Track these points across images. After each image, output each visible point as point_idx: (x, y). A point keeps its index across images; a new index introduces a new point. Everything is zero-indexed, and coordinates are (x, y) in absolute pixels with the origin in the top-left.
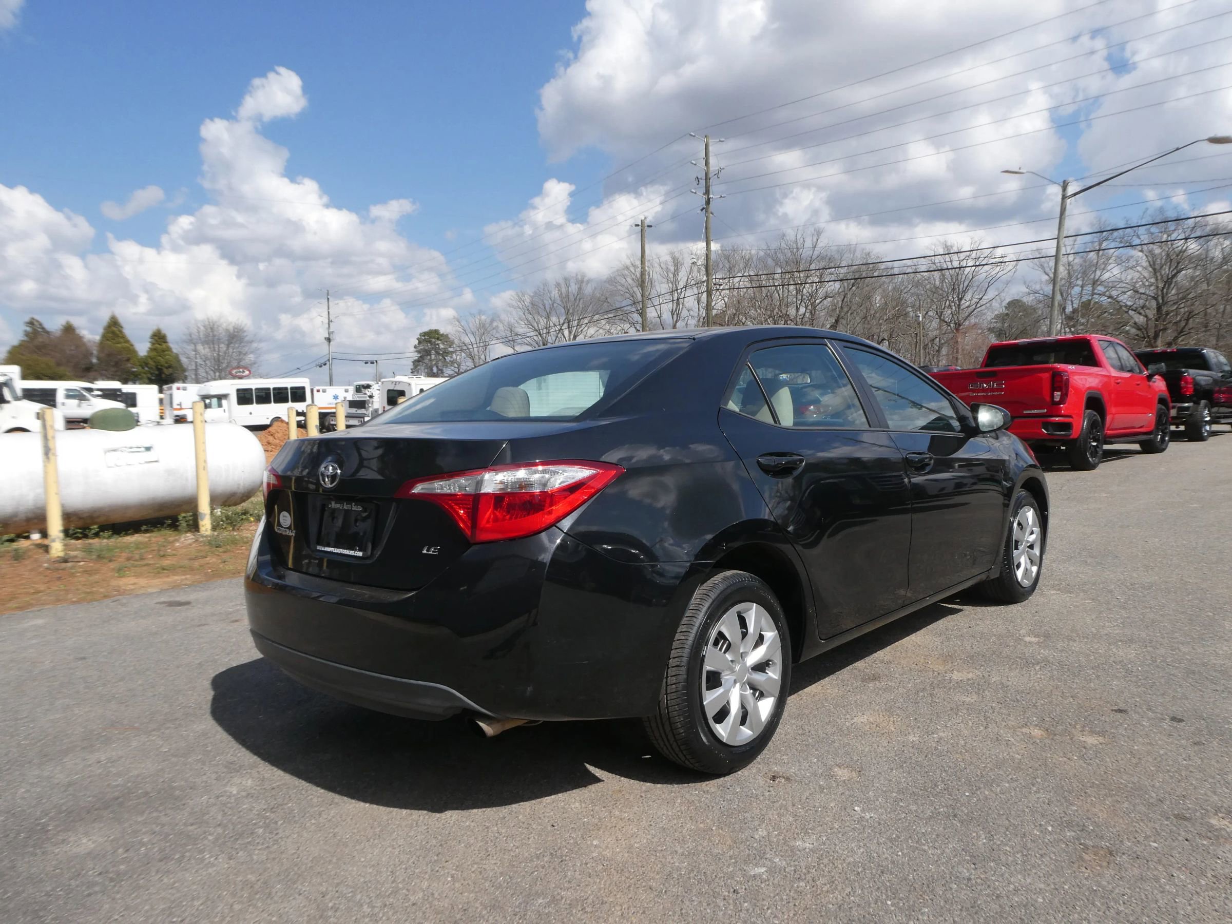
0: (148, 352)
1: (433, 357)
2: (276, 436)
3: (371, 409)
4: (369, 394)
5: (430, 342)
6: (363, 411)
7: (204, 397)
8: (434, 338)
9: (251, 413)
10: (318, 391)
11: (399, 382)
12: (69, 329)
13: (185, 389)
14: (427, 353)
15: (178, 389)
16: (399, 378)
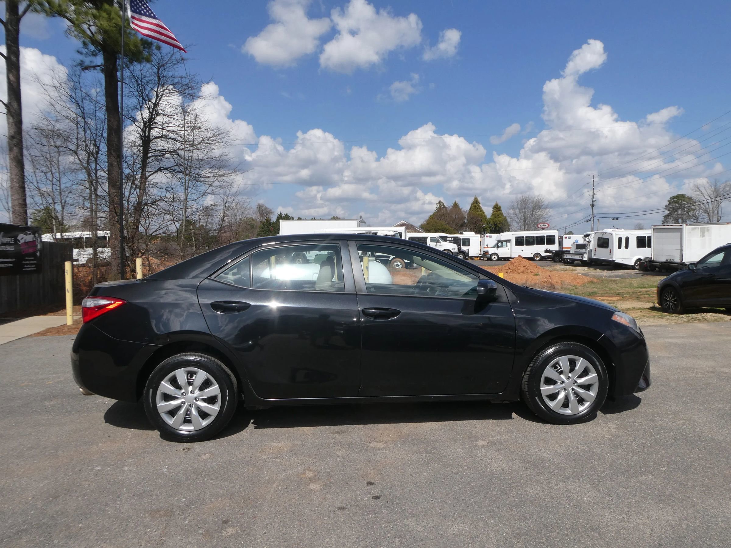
0: (491, 216)
1: (680, 212)
2: (514, 265)
3: (588, 249)
4: (587, 240)
5: (678, 203)
6: (584, 251)
7: (499, 241)
8: (681, 200)
9: (522, 251)
10: (566, 238)
11: (605, 233)
12: (456, 205)
13: (491, 237)
14: (675, 210)
15: (487, 237)
16: (606, 230)
